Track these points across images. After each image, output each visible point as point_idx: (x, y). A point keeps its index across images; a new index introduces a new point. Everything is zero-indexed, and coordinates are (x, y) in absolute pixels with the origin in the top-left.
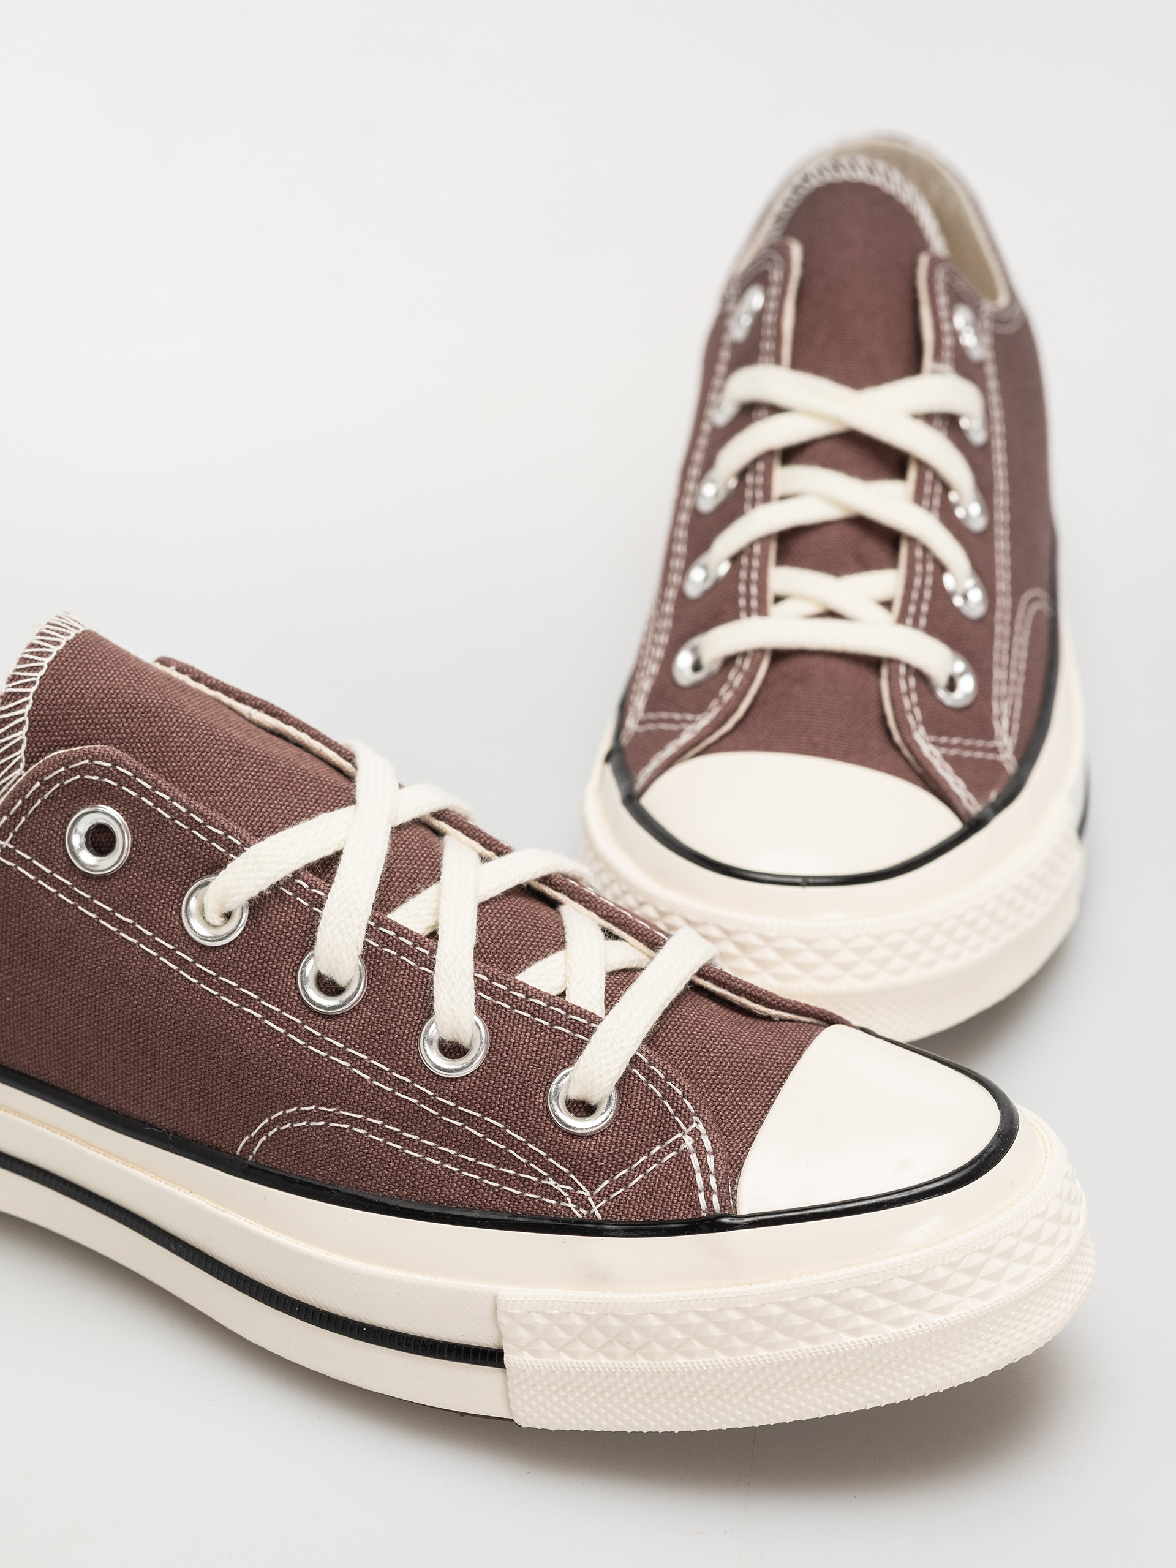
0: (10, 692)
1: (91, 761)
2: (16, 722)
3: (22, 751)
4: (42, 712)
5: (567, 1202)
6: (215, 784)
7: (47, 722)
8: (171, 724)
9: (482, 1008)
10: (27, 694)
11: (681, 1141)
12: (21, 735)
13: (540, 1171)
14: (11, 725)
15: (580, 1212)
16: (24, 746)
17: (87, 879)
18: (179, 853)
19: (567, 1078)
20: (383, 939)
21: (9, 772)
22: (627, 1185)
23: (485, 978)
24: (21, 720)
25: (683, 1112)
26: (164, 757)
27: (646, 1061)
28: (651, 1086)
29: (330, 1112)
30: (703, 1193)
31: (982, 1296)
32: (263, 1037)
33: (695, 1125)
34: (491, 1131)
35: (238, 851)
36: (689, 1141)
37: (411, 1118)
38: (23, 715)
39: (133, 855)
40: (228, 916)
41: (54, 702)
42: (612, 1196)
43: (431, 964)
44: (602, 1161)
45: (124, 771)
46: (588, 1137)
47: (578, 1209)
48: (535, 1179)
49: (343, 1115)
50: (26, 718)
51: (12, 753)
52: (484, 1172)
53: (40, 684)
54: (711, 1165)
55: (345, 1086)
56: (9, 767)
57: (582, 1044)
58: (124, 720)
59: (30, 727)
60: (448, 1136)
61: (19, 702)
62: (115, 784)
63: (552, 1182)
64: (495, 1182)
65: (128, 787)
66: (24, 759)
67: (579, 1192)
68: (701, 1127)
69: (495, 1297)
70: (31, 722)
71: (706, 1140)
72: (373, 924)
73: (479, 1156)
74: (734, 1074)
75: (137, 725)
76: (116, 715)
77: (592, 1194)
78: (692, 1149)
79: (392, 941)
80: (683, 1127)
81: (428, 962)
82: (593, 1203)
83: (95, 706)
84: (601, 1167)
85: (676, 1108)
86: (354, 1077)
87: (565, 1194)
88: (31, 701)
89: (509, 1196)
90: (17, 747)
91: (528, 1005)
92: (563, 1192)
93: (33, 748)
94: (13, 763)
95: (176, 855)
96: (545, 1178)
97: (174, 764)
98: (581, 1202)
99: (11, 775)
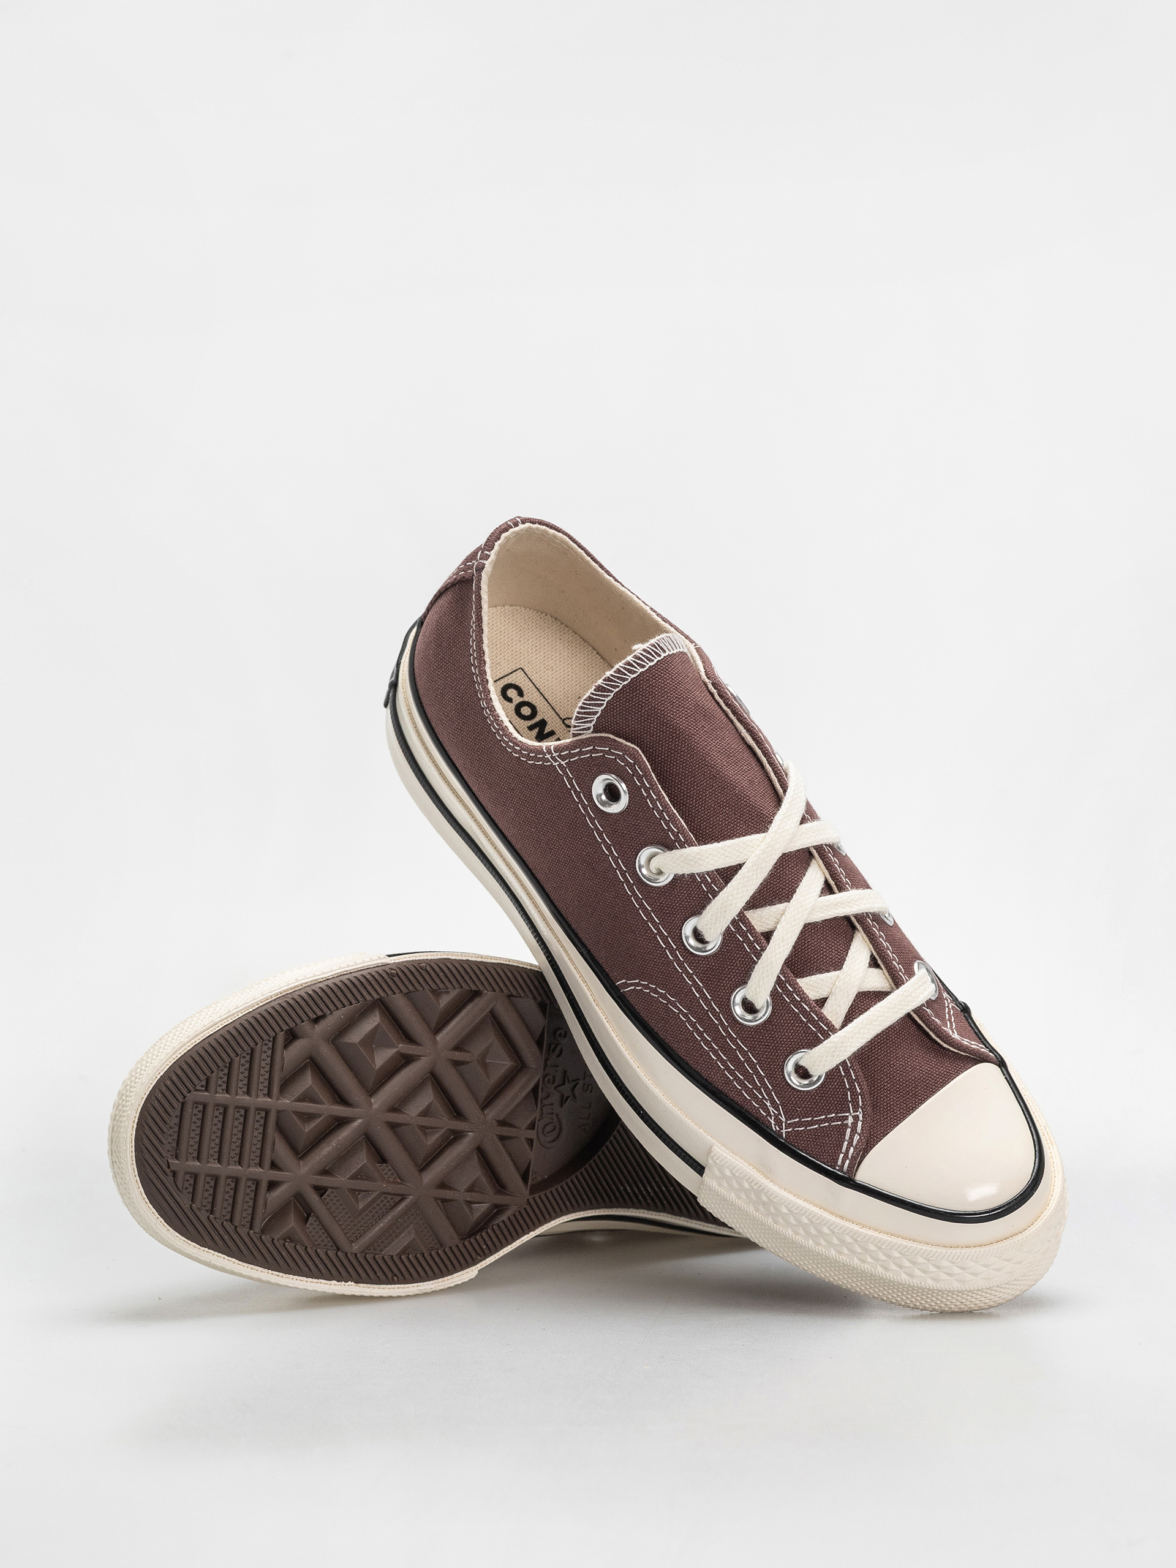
0: (601, 687)
1: (624, 754)
2: (600, 702)
3: (597, 717)
4: (616, 703)
5: (771, 1119)
6: (692, 792)
7: (617, 709)
8: (683, 746)
9: (774, 994)
10: (612, 692)
11: (846, 1118)
12: (599, 709)
13: (765, 1095)
14: (596, 702)
15: (775, 1128)
16: (599, 715)
17: (596, 808)
18: (650, 826)
19: (804, 1053)
20: (739, 930)
21: (584, 722)
22: (807, 1127)
23: (783, 979)
24: (603, 702)
25: (855, 1103)
26: (671, 763)
27: (849, 1065)
28: (845, 1081)
29: (671, 999)
30: (843, 1155)
32: (652, 944)
33: (858, 1113)
34: (749, 1060)
35: (681, 845)
36: (850, 1120)
37: (711, 1028)
39: (625, 812)
40: (661, 873)
41: (624, 703)
42: (796, 1129)
43: (759, 956)
44: (799, 1108)
45: (639, 770)
46: (797, 1091)
47: (775, 1125)
48: (761, 1097)
49: (677, 1005)
50: (606, 702)
51: (590, 715)
52: (736, 1078)
53: (622, 689)
54: (855, 1143)
55: (684, 991)
56: (586, 720)
57: (819, 1042)
58: (659, 731)
59: (605, 708)
60: (725, 1048)
61: (606, 694)
62: (631, 773)
63: (768, 1104)
64: (740, 1086)
65: (637, 778)
66: (595, 722)
67: (780, 1117)
68: (861, 1116)
69: (712, 1147)
70: (607, 706)
71: (860, 1124)
72: (737, 918)
73: (737, 1069)
74: (898, 1086)
75: (664, 738)
76: (656, 726)
77: (786, 1122)
78: (850, 1125)
79: (743, 933)
80: (851, 1111)
81: (757, 954)
82: (784, 1127)
83: (646, 716)
84: (797, 1110)
85: (853, 1099)
86: (690, 990)
87: (772, 1114)
88: (612, 696)
89: (744, 1097)
90: (595, 713)
91: (799, 1006)
92: (771, 1112)
93: (602, 720)
94: (588, 719)
95: (647, 827)
96: (766, 1099)
97: (674, 770)
98: (778, 1122)
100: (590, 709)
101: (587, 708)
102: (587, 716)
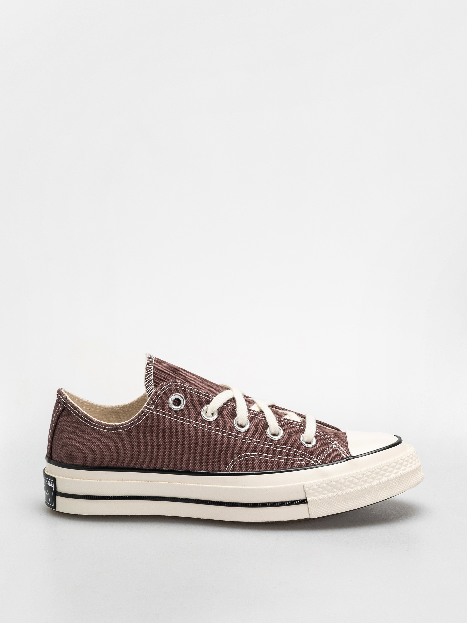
0: (148, 367)
1: (172, 383)
2: (150, 374)
3: (153, 381)
4: (156, 372)
7: (157, 374)
9: (280, 425)
10: (152, 368)
11: (333, 446)
12: (152, 377)
14: (149, 375)
16: (153, 380)
17: (176, 412)
18: (198, 401)
19: (303, 436)
20: (251, 414)
21: (150, 387)
22: (324, 456)
24: (151, 374)
25: (331, 440)
27: (319, 431)
28: (321, 436)
29: (249, 454)
31: (387, 476)
32: (228, 440)
33: (334, 442)
34: (290, 450)
35: (212, 398)
37: (269, 451)
38: (151, 373)
39: (186, 404)
40: (213, 414)
41: (158, 369)
42: (322, 459)
44: (317, 452)
45: (181, 384)
46: (312, 448)
47: (315, 463)
48: (303, 459)
49: (253, 454)
50: (152, 373)
51: (150, 382)
52: (289, 460)
53: (154, 365)
54: (343, 449)
55: (252, 447)
56: (150, 385)
58: (175, 372)
60: (280, 453)
61: (150, 369)
62: (179, 388)
63: (307, 459)
64: (293, 461)
65: (182, 388)
66: (153, 384)
67: (314, 460)
68: (336, 442)
69: (302, 485)
70: (154, 374)
71: (339, 445)
72: (248, 410)
73: (288, 456)
75: (178, 373)
77: (317, 459)
78: (336, 447)
79: (253, 413)
80: (332, 443)
81: (263, 417)
82: (318, 461)
85: (329, 440)
86: (253, 445)
87: (311, 461)
88: (153, 371)
89: (298, 463)
90: (151, 380)
91: (289, 422)
93: (155, 381)
95: (197, 402)
96: (305, 458)
99: (151, 388)
100: (149, 379)
101: (148, 380)
102: (150, 383)
